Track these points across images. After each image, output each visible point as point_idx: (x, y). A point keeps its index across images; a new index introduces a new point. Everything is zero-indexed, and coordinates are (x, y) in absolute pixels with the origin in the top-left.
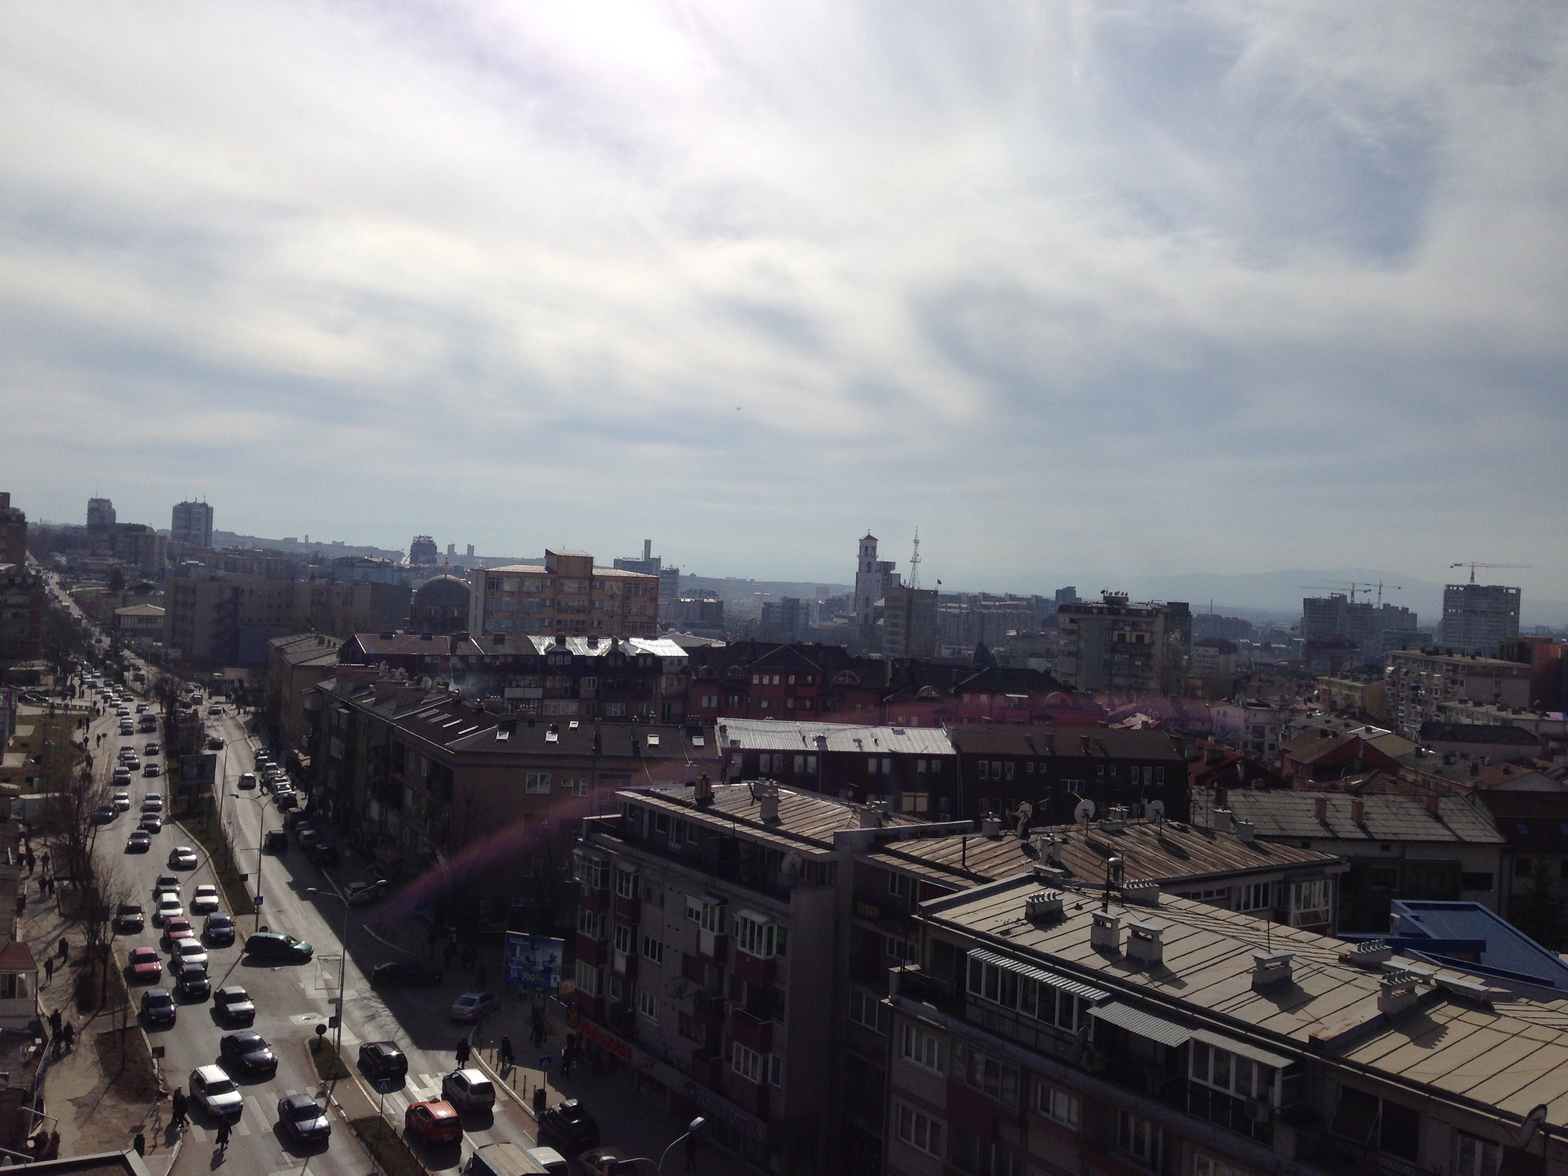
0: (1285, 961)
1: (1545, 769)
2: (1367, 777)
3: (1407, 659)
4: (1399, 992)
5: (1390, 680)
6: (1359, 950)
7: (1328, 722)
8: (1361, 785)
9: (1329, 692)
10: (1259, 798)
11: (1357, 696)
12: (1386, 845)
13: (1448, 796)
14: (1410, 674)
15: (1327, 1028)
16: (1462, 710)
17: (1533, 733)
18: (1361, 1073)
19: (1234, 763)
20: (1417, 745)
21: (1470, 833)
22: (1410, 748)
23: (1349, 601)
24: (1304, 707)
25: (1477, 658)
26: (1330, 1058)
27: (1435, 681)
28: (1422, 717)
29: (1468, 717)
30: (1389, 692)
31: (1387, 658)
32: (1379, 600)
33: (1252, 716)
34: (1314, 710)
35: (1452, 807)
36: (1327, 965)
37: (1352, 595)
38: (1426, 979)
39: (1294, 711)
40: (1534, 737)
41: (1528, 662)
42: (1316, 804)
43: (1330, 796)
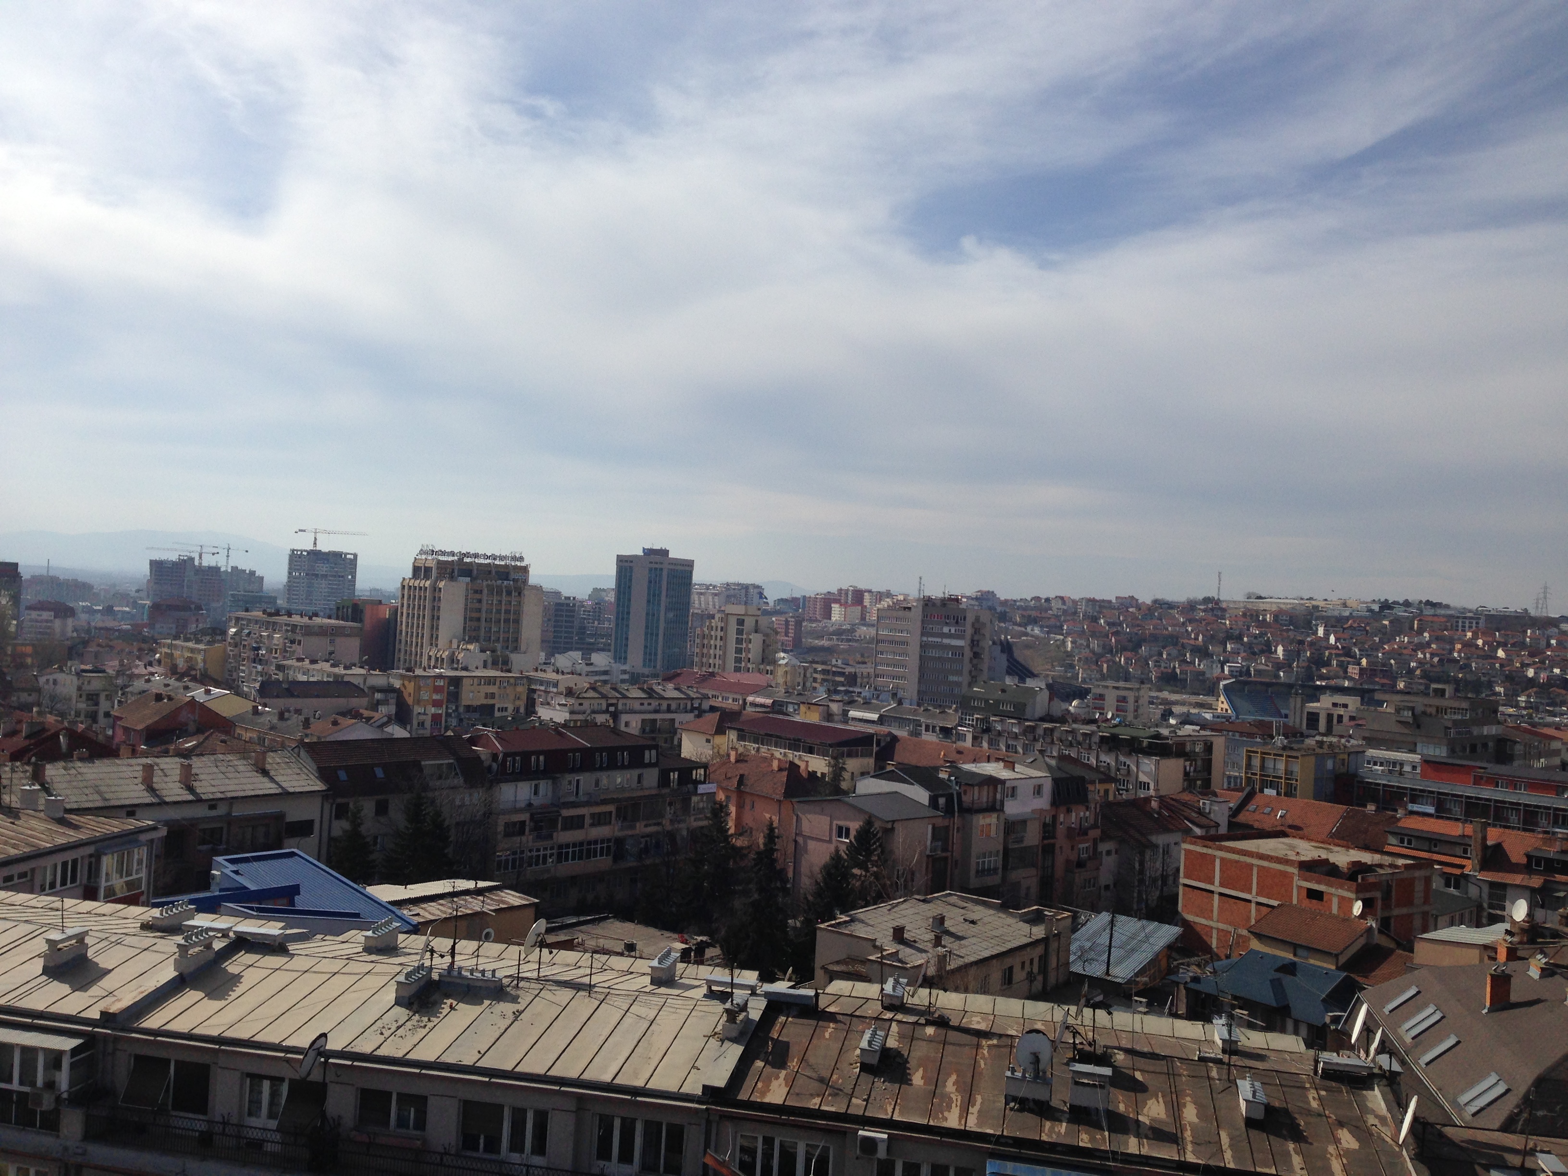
0: (80, 938)
1: (369, 719)
2: (201, 738)
3: (249, 621)
4: (197, 949)
5: (232, 641)
6: (162, 914)
7: (167, 685)
8: (195, 747)
9: (170, 656)
10: (80, 770)
11: (200, 658)
12: (213, 804)
13: (276, 751)
14: (252, 635)
15: (119, 1000)
16: (299, 669)
17: (362, 686)
18: (153, 1038)
19: (56, 735)
20: (254, 704)
21: (295, 784)
22: (248, 706)
23: (197, 563)
24: (144, 671)
25: (314, 618)
26: (123, 1030)
27: (275, 642)
28: (262, 676)
29: (304, 674)
30: (231, 653)
31: (230, 619)
32: (227, 563)
33: (86, 683)
34: (153, 674)
35: (278, 760)
36: (126, 934)
37: (200, 557)
38: (226, 932)
39: (132, 677)
40: (363, 690)
41: (361, 621)
42: (143, 770)
43: (157, 760)
